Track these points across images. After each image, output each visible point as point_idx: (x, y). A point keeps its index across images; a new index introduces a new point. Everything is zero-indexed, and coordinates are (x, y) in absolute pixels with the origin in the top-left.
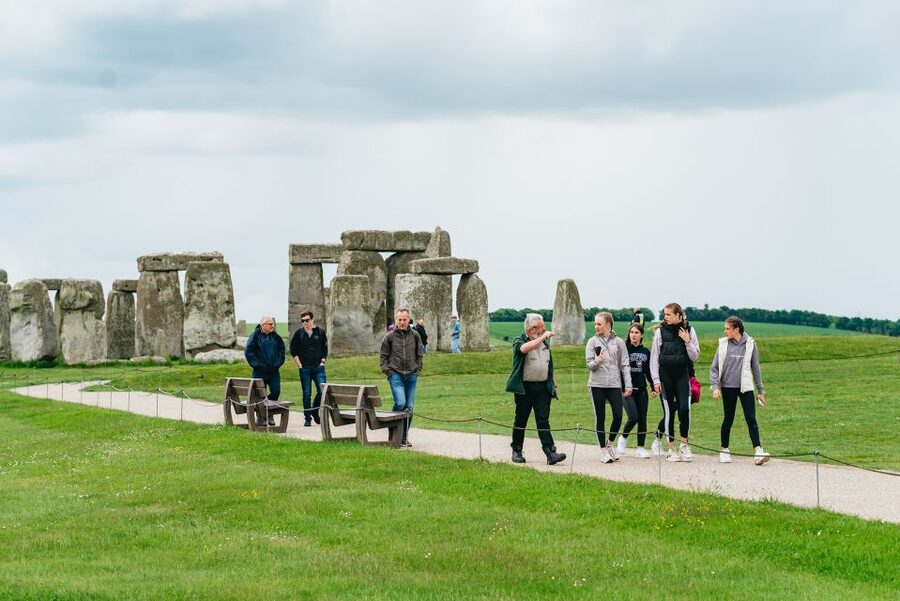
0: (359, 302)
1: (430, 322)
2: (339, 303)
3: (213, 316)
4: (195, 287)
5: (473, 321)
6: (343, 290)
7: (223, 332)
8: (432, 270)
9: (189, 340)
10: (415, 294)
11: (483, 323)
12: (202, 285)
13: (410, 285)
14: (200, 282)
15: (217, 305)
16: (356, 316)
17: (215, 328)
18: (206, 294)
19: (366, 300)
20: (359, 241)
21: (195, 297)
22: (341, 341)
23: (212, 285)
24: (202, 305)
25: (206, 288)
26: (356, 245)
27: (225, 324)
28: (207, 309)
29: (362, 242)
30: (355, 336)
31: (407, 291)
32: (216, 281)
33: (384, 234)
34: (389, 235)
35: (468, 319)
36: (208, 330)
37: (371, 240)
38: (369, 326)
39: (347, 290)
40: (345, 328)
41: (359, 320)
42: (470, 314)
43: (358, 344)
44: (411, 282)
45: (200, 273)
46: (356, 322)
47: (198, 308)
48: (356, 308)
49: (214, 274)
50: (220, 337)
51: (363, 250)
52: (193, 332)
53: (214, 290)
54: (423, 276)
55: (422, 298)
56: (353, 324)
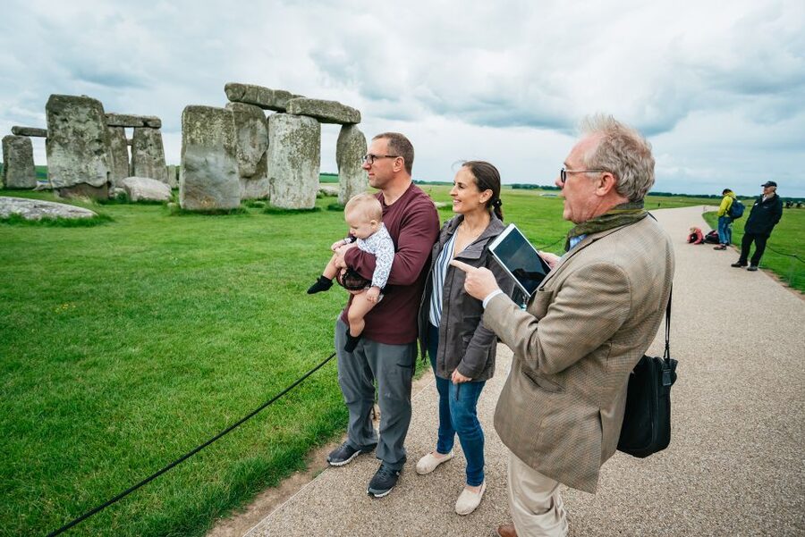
0: (220, 141)
1: (308, 172)
2: (193, 141)
3: (80, 154)
4: (58, 122)
5: (354, 174)
6: (198, 124)
7: (92, 172)
8: (313, 112)
9: (55, 178)
10: (292, 137)
11: (363, 177)
12: (65, 120)
13: (286, 126)
14: (63, 117)
15: (84, 143)
16: (217, 159)
17: (83, 167)
18: (71, 130)
19: (229, 140)
20: (241, 93)
21: (58, 133)
22: (198, 190)
23: (79, 121)
24: (66, 141)
25: (71, 123)
26: (238, 96)
27: (95, 163)
28: (71, 146)
29: (244, 94)
30: (216, 185)
31: (283, 133)
32: (83, 117)
33: (265, 90)
34: (271, 92)
35: (349, 172)
36: (76, 168)
37: (253, 93)
38: (233, 173)
39: (203, 125)
40: (201, 174)
41: (220, 165)
42: (351, 166)
43: (220, 196)
44: (287, 123)
45: (64, 107)
46: (216, 167)
47: (60, 144)
48: (215, 149)
49: (80, 109)
50: (89, 177)
51: (245, 102)
52: (58, 170)
53: (82, 127)
54: (302, 117)
55: (300, 142)
56: (212, 169)
